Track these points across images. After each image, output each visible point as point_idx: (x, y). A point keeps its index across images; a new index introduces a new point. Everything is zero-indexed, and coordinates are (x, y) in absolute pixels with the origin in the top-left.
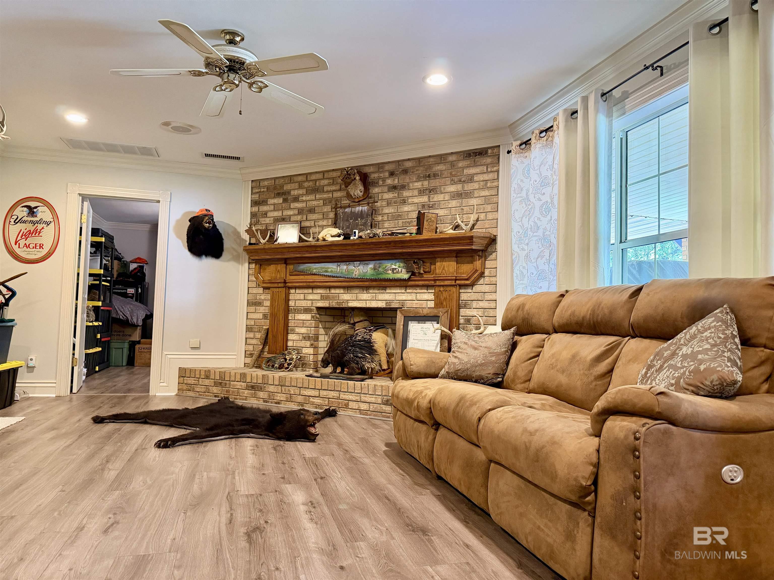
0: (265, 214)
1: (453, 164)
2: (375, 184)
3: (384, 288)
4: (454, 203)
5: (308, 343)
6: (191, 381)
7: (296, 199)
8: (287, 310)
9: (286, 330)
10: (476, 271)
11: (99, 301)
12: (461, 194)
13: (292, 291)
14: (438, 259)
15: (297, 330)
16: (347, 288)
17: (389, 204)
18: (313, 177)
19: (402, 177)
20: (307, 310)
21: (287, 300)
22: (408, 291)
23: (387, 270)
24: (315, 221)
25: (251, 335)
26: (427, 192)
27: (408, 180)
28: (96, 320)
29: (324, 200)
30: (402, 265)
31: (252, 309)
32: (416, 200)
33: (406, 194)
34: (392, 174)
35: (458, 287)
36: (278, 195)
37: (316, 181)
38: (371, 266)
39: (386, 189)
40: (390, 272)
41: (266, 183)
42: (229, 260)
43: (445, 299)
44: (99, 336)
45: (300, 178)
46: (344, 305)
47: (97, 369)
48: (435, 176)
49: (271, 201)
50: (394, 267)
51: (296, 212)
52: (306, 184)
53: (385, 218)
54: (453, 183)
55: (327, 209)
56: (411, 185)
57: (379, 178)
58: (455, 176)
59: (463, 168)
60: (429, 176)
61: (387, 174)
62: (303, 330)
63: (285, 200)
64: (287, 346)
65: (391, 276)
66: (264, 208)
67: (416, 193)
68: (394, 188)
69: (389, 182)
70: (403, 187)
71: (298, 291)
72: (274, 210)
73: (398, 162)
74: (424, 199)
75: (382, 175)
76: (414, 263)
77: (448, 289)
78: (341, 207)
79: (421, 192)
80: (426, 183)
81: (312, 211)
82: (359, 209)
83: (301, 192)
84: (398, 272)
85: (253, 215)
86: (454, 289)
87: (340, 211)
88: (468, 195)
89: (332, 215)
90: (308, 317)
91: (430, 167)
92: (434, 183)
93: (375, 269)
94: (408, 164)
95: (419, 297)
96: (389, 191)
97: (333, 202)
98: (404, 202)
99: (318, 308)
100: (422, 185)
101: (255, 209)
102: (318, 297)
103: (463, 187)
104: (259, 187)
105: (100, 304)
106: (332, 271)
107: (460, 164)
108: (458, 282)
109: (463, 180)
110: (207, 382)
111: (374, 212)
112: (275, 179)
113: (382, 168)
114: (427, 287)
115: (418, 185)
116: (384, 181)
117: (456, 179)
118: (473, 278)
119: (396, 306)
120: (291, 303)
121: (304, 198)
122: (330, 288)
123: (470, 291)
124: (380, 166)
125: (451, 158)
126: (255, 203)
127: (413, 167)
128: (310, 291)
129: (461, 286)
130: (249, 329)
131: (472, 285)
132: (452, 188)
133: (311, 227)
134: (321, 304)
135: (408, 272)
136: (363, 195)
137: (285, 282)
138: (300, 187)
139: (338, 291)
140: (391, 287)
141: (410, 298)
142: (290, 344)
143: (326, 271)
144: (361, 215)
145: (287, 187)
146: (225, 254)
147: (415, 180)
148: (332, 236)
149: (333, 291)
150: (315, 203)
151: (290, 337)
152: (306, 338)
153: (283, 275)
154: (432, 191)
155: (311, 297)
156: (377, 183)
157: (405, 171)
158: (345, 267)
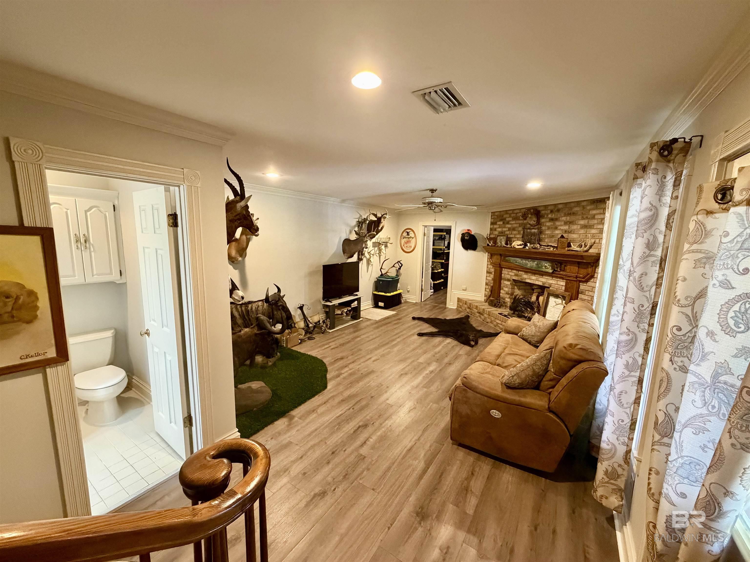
0: (495, 230)
1: (584, 207)
2: (543, 217)
3: (543, 275)
4: (582, 231)
5: (508, 296)
6: (461, 304)
7: (508, 223)
8: (500, 278)
9: (500, 288)
10: (588, 274)
11: (443, 260)
12: (587, 226)
13: (503, 269)
14: (569, 264)
15: (504, 289)
16: (526, 272)
17: (549, 228)
18: (516, 212)
19: (556, 213)
20: (509, 280)
21: (501, 273)
22: (554, 279)
23: (542, 266)
24: (515, 235)
25: (487, 287)
26: (568, 223)
27: (559, 216)
28: (442, 268)
29: (519, 224)
30: (550, 264)
31: (488, 275)
32: (562, 228)
33: (558, 223)
34: (552, 211)
35: (578, 282)
36: (501, 220)
37: (517, 213)
38: (536, 263)
39: (548, 220)
40: (544, 267)
41: (496, 214)
42: (480, 251)
43: (570, 288)
44: (443, 275)
45: (511, 212)
46: (524, 281)
47: (442, 288)
48: (574, 214)
49: (499, 223)
50: (546, 265)
51: (507, 229)
52: (512, 215)
53: (546, 236)
54: (583, 219)
55: (520, 229)
56: (560, 219)
57: (545, 213)
58: (585, 214)
59: (589, 210)
60: (570, 214)
61: (549, 211)
62: (506, 289)
63: (503, 223)
64: (500, 296)
65: (544, 269)
66: (495, 226)
67: (563, 223)
68: (552, 220)
69: (550, 216)
70: (557, 219)
71: (506, 270)
72: (499, 228)
73: (555, 205)
74: (566, 227)
75: (546, 212)
76: (556, 264)
77: (572, 282)
78: (526, 229)
79: (566, 223)
80: (568, 218)
81: (514, 229)
82: (533, 230)
83: (510, 219)
84: (547, 268)
85: (491, 229)
86: (575, 283)
87: (526, 230)
88: (591, 227)
89: (522, 232)
90: (508, 283)
91: (571, 208)
92: (573, 218)
93: (537, 264)
94: (560, 206)
95: (559, 283)
96: (549, 221)
97: (523, 225)
98: (556, 228)
99: (513, 280)
100: (566, 219)
101: (492, 226)
102: (513, 274)
103: (588, 222)
104: (494, 215)
105: (444, 261)
106: (518, 263)
107: (588, 208)
108: (578, 279)
109: (589, 217)
110: (466, 306)
111: (541, 232)
112: (500, 212)
113: (547, 207)
114: (563, 278)
115: (564, 218)
116: (547, 215)
117: (585, 217)
118: (586, 278)
119: (547, 286)
120: (503, 275)
121: (511, 222)
122: (519, 271)
123: (585, 284)
124: (546, 207)
125: (584, 204)
126: (492, 224)
127: (562, 208)
128: (510, 270)
129: (580, 281)
130: (487, 284)
131: (587, 281)
132: (582, 222)
133: (513, 238)
134: (514, 278)
135: (552, 269)
136: (536, 223)
137: (500, 265)
138: (510, 217)
139: (522, 273)
140: (545, 275)
141: (554, 282)
142: (501, 295)
143: (516, 262)
144: (534, 234)
145: (505, 216)
146: (478, 248)
147: (563, 215)
148: (518, 245)
149: (520, 272)
150: (515, 225)
151: (502, 291)
152: (507, 293)
153: (499, 261)
154: (571, 223)
155: (511, 274)
156: (544, 216)
157: (558, 210)
158: (524, 261)
